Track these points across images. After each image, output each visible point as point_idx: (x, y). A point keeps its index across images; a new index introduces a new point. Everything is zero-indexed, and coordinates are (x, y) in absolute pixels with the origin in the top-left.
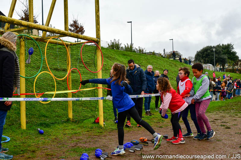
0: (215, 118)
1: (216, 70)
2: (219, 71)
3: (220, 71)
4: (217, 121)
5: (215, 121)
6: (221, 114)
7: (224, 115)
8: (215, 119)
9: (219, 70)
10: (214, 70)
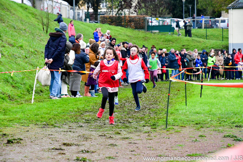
0: (65, 142)
1: (77, 17)
2: (85, 20)
3: (88, 20)
4: (69, 147)
5: (63, 147)
6: (81, 131)
7: (87, 133)
8: (64, 144)
9: (84, 17)
10: (71, 17)
